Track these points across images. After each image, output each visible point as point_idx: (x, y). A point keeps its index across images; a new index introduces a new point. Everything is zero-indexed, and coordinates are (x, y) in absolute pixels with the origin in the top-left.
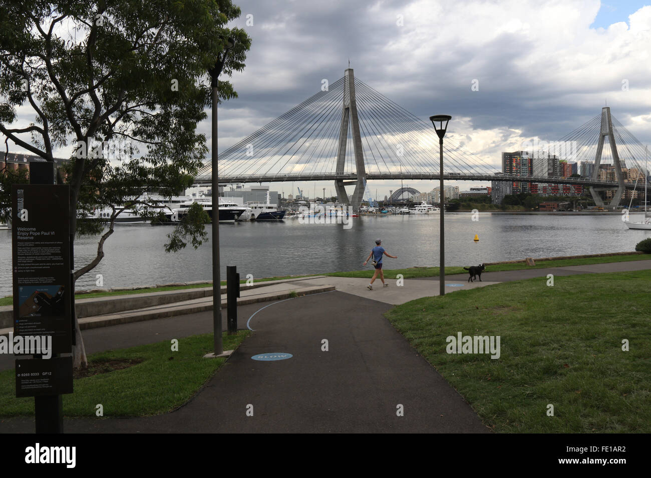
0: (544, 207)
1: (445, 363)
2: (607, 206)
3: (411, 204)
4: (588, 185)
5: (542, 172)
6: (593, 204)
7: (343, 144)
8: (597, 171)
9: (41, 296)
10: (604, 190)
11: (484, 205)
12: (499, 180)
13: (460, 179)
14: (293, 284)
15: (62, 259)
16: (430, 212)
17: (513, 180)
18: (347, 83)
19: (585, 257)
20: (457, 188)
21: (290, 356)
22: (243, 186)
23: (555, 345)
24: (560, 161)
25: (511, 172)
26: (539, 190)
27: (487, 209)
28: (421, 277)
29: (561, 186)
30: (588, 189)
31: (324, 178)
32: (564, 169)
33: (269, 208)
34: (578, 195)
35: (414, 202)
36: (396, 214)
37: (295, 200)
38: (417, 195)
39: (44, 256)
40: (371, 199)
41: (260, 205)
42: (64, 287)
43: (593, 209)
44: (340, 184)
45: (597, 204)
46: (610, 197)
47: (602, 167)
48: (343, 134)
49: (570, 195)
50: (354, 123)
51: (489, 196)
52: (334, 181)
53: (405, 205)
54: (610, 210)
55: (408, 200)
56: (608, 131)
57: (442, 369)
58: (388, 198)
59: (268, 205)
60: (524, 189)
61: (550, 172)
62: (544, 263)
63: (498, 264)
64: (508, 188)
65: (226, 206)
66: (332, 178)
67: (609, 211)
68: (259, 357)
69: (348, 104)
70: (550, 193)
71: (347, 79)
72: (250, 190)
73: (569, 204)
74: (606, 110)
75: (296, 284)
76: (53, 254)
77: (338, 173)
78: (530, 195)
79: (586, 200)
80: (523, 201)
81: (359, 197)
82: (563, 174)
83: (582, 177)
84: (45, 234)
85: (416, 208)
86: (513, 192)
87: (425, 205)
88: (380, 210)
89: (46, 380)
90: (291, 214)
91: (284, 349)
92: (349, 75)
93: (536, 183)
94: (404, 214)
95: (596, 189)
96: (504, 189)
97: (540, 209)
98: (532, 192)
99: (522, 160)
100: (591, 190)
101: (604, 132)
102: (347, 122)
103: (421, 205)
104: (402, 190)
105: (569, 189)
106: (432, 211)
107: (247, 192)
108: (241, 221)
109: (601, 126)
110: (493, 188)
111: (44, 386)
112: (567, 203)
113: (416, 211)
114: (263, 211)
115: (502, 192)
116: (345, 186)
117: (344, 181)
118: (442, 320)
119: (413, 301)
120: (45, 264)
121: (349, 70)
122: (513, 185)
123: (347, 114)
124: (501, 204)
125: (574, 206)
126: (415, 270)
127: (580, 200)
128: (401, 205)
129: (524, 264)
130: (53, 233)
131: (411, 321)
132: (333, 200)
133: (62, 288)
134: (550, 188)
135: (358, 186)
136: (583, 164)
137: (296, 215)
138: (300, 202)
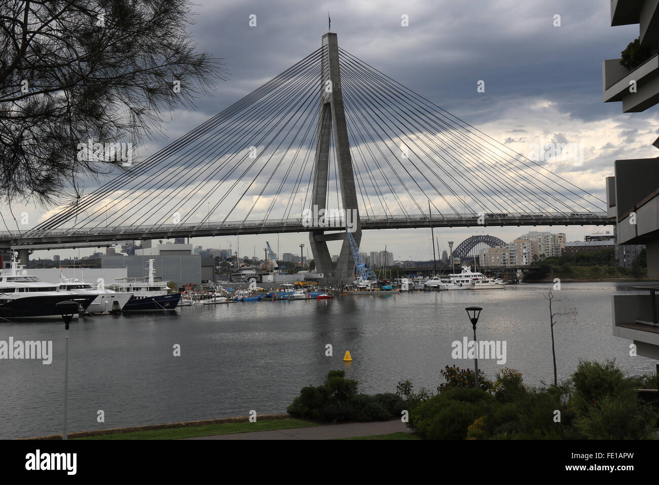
7: (321, 168)
11: (597, 269)
16: (477, 286)
18: (327, 57)
31: (285, 229)
33: (152, 289)
41: (135, 285)
44: (318, 238)
48: (321, 151)
50: (338, 130)
52: (307, 233)
59: (152, 283)
65: (69, 288)
66: (302, 228)
69: (327, 97)
71: (327, 51)
85: (452, 279)
87: (468, 272)
92: (330, 44)
102: (329, 127)
103: (460, 272)
104: (473, 241)
106: (481, 284)
108: (93, 314)
113: (452, 284)
116: (327, 242)
117: (326, 233)
121: (330, 35)
123: (327, 114)
124: (633, 265)
135: (348, 242)
137: (213, 299)
138: (244, 272)
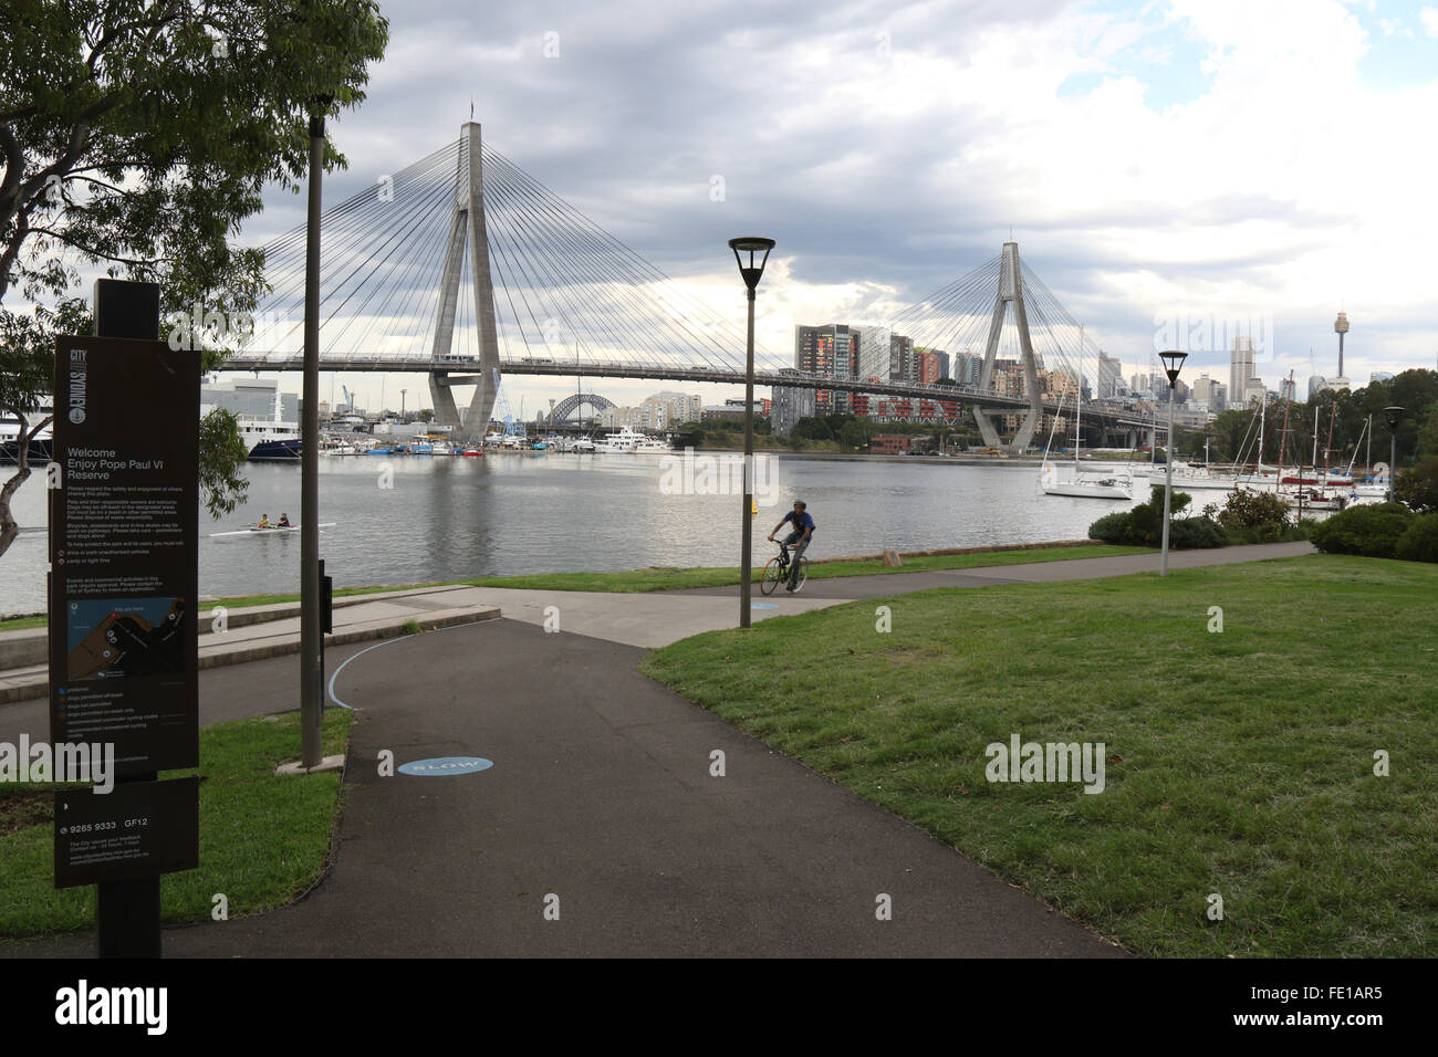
0: (879, 444)
1: (847, 766)
2: (1006, 447)
3: (598, 432)
4: (969, 402)
5: (878, 368)
6: (979, 442)
7: (450, 292)
8: (989, 373)
9: (125, 625)
10: (1002, 414)
11: (755, 437)
12: (790, 385)
13: (705, 379)
14: (401, 603)
15: (180, 530)
16: (640, 449)
17: (818, 386)
18: (466, 154)
19: (996, 549)
20: (697, 399)
21: (488, 764)
22: (215, 378)
23: (1071, 721)
24: (914, 350)
25: (814, 368)
26: (871, 408)
27: (763, 446)
28: (678, 589)
29: (915, 402)
30: (970, 410)
31: (404, 367)
32: (922, 366)
33: (281, 430)
34: (950, 420)
35: (603, 426)
36: (564, 452)
37: (335, 414)
38: (610, 410)
39: (135, 522)
40: (510, 417)
41: (258, 424)
42: (182, 600)
43: (978, 452)
44: (441, 381)
45: (986, 442)
46: (1012, 429)
47: (998, 365)
48: (452, 270)
49: (933, 421)
50: (477, 246)
51: (765, 418)
52: (428, 374)
53: (585, 433)
54: (1013, 455)
55: (590, 422)
56: (1013, 291)
57: (846, 778)
58: (545, 416)
59: (278, 423)
60: (840, 405)
61: (895, 371)
62: (920, 560)
63: (825, 562)
64: (807, 402)
66: (422, 367)
67: (1010, 458)
68: (416, 768)
69: (464, 202)
70: (892, 416)
71: (467, 145)
72: (234, 389)
73: (930, 441)
74: (1010, 248)
75: (407, 604)
76: (157, 519)
77: (437, 357)
78: (853, 419)
79: (964, 432)
80: (837, 431)
81: (483, 413)
82: (920, 376)
83: (958, 385)
84: (140, 466)
85: (609, 439)
86: (817, 411)
87: (628, 433)
88: (531, 443)
89: (133, 840)
90: (329, 447)
91: (465, 750)
92: (472, 137)
93: (865, 394)
94: (582, 453)
95: (987, 412)
96: (798, 404)
97: (873, 448)
98: (856, 412)
99: (838, 343)
100: (977, 412)
101: (1005, 294)
102: (462, 241)
103: (619, 432)
104: (578, 400)
105: (932, 409)
106: (644, 447)
107: (226, 392)
109: (1001, 281)
110: (773, 403)
111: (127, 854)
112: (927, 438)
113: (609, 446)
114: (266, 439)
115: (794, 411)
116: (451, 387)
117: (450, 375)
118: (785, 677)
119: (686, 639)
120: (135, 544)
121: (472, 124)
122: (817, 397)
123: (462, 224)
124: (792, 436)
125: (941, 444)
126: (656, 575)
127: (951, 432)
128: (577, 433)
129: (880, 562)
130: (159, 465)
131: (716, 682)
132: (425, 416)
133: (178, 603)
134: (893, 405)
135: (482, 387)
136: (961, 358)
137: (340, 449)
138: (349, 419)
